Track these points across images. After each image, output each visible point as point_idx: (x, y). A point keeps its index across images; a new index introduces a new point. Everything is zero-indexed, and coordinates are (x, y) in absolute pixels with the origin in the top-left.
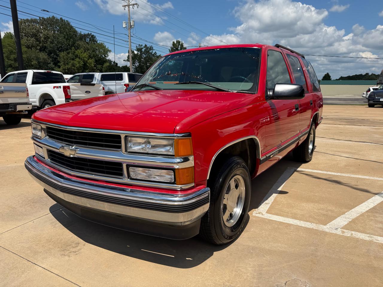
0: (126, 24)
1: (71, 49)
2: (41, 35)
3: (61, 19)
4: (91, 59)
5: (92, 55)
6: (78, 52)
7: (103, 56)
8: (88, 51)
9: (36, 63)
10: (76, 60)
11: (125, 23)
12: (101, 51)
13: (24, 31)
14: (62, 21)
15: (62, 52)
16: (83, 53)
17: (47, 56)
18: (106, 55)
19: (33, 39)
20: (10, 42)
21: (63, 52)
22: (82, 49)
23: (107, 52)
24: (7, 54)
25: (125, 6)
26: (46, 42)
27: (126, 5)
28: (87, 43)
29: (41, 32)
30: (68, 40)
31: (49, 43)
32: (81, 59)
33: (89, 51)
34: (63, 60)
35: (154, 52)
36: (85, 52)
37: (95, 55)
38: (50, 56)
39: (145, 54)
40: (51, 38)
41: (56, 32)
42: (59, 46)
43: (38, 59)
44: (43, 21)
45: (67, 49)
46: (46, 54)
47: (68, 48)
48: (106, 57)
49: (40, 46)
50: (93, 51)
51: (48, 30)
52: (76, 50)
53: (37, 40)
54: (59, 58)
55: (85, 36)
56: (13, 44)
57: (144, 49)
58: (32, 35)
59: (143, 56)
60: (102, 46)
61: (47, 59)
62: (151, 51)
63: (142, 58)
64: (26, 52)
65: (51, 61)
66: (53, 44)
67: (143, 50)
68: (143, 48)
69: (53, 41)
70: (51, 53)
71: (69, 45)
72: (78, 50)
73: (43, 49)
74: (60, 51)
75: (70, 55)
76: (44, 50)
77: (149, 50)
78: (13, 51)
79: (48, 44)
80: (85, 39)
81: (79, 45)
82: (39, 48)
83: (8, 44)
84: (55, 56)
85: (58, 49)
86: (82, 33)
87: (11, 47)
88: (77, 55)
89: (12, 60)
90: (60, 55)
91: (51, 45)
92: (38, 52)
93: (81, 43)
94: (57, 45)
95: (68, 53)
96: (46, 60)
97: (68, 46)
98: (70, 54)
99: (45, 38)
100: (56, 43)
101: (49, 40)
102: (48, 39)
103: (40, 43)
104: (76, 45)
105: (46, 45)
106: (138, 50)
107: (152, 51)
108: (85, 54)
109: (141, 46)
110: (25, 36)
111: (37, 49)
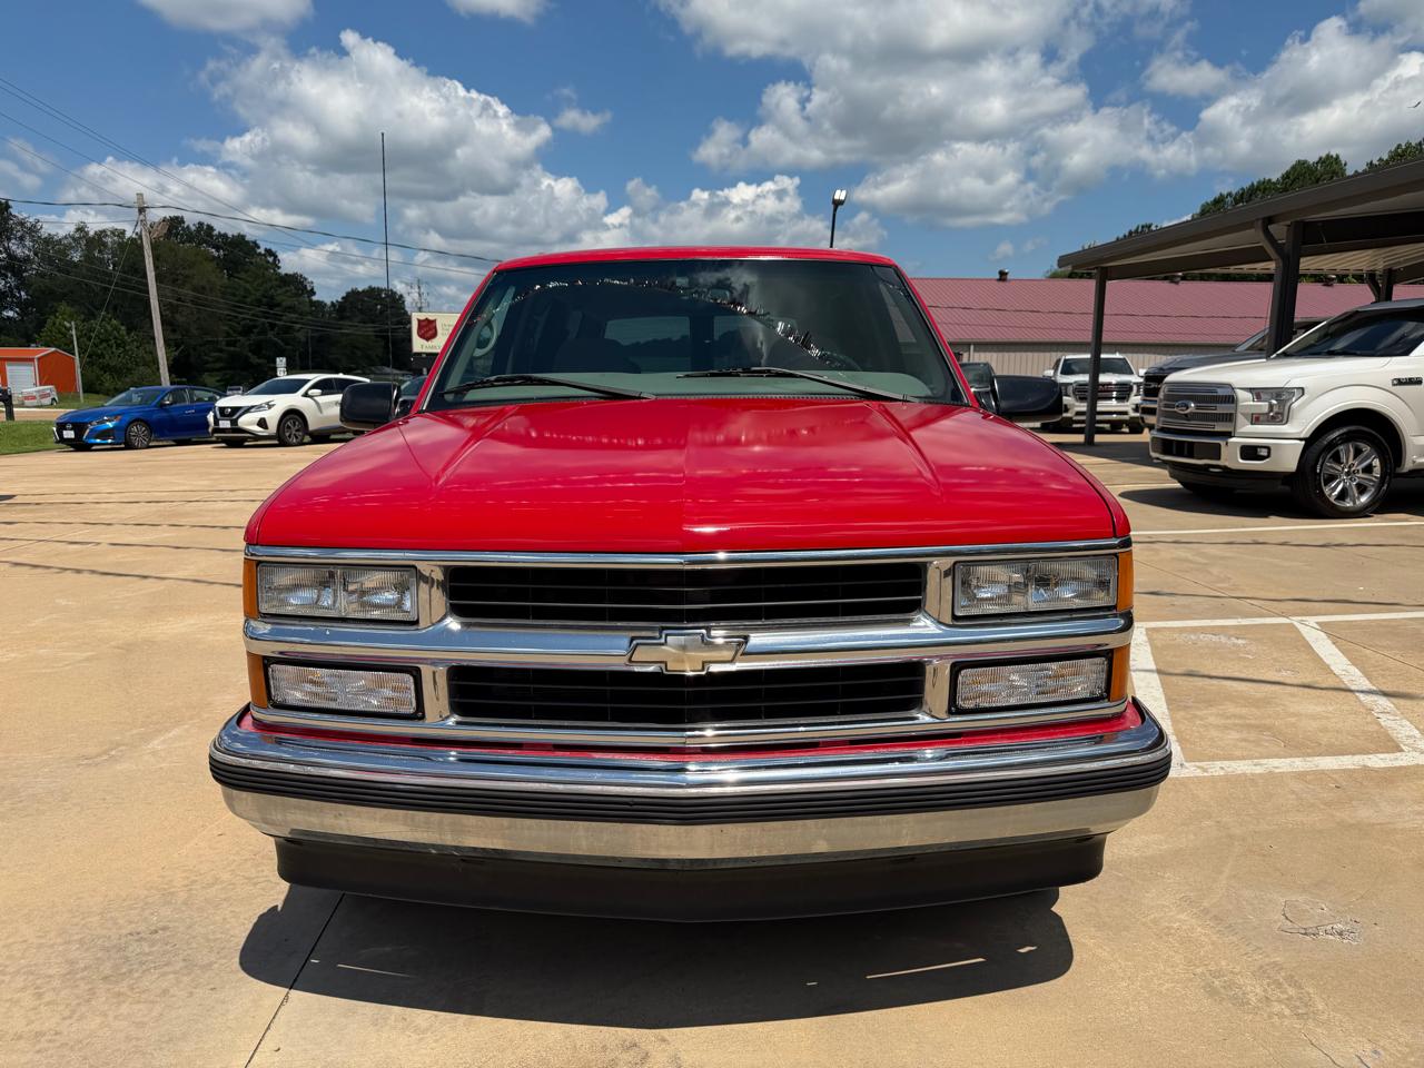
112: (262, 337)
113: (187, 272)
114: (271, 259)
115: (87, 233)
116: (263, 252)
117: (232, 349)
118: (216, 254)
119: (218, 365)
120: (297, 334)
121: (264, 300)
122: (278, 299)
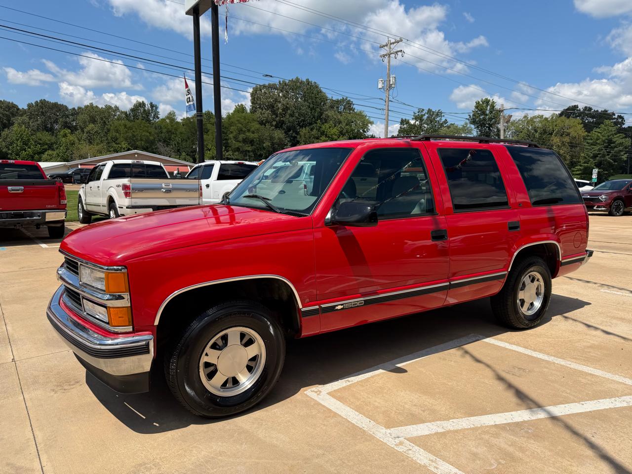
0: (383, 83)
1: (316, 123)
2: (280, 105)
3: (308, 80)
4: (343, 136)
5: (345, 131)
6: (325, 127)
7: (361, 131)
8: (339, 124)
9: (269, 144)
10: (321, 138)
11: (382, 81)
12: (358, 123)
13: (259, 102)
14: (308, 83)
15: (304, 129)
16: (331, 129)
17: (284, 134)
18: (365, 130)
19: (268, 111)
20: (240, 118)
21: (305, 127)
22: (331, 122)
23: (367, 125)
24: (235, 134)
25: (384, 56)
26: (284, 114)
27: (385, 53)
28: (340, 113)
29: (280, 102)
30: (313, 111)
31: (288, 116)
32: (329, 137)
33: (341, 125)
34: (304, 139)
35: (443, 119)
36: (335, 126)
37: (350, 130)
38: (288, 134)
39: (428, 125)
40: (291, 109)
41: (300, 100)
42: (300, 120)
43: (272, 138)
44: (284, 86)
45: (311, 124)
46: (283, 132)
47: (312, 122)
48: (365, 132)
49: (276, 121)
50: (347, 125)
51: (288, 98)
52: (323, 124)
53: (274, 112)
54: (298, 136)
55: (338, 102)
56: (243, 120)
57: (427, 115)
58: (268, 105)
59: (425, 127)
60: (361, 115)
61: (284, 139)
62: (438, 119)
63: (422, 131)
64: (257, 130)
65: (288, 141)
66: (293, 116)
67: (425, 117)
68: (424, 115)
69: (293, 112)
70: (289, 130)
71: (314, 117)
72: (326, 124)
73: (280, 125)
74: (301, 127)
75: (314, 132)
76: (281, 127)
77: (434, 118)
78: (243, 130)
79: (287, 118)
80: (338, 107)
81: (328, 117)
82: (274, 123)
83: (238, 121)
84: (294, 135)
85: (299, 125)
86: (334, 99)
87: (241, 124)
88: (324, 132)
89: (240, 142)
90: (300, 133)
91: (291, 119)
92: (273, 129)
93: (330, 113)
94: (297, 118)
95: (312, 129)
96: (283, 141)
97: (312, 118)
98: (315, 130)
99: (283, 110)
100: (297, 115)
101: (289, 111)
102: (287, 110)
103: (277, 117)
104: (324, 117)
105: (284, 119)
106: (416, 118)
107: (440, 118)
108: (335, 130)
109: (422, 111)
110: (259, 108)
111: (272, 126)
112: (603, 159)
113: (568, 131)
114: (620, 120)
115: (528, 118)
116: (616, 117)
117: (586, 165)
118: (592, 120)
119: (578, 172)
120: (623, 157)
121: (606, 141)
122: (614, 140)
